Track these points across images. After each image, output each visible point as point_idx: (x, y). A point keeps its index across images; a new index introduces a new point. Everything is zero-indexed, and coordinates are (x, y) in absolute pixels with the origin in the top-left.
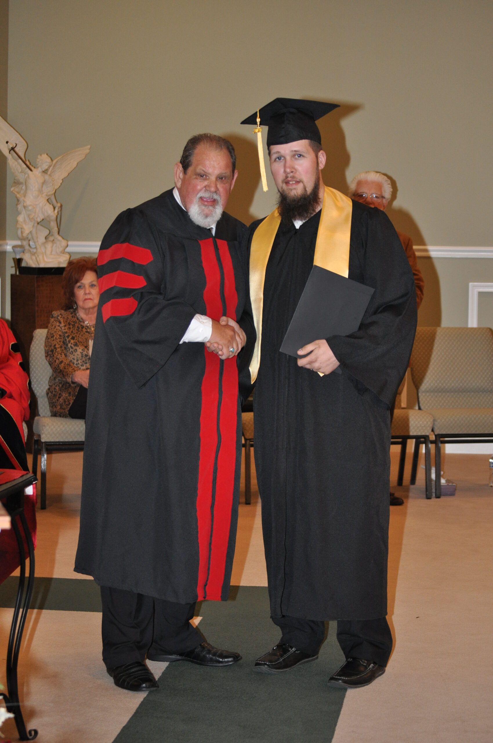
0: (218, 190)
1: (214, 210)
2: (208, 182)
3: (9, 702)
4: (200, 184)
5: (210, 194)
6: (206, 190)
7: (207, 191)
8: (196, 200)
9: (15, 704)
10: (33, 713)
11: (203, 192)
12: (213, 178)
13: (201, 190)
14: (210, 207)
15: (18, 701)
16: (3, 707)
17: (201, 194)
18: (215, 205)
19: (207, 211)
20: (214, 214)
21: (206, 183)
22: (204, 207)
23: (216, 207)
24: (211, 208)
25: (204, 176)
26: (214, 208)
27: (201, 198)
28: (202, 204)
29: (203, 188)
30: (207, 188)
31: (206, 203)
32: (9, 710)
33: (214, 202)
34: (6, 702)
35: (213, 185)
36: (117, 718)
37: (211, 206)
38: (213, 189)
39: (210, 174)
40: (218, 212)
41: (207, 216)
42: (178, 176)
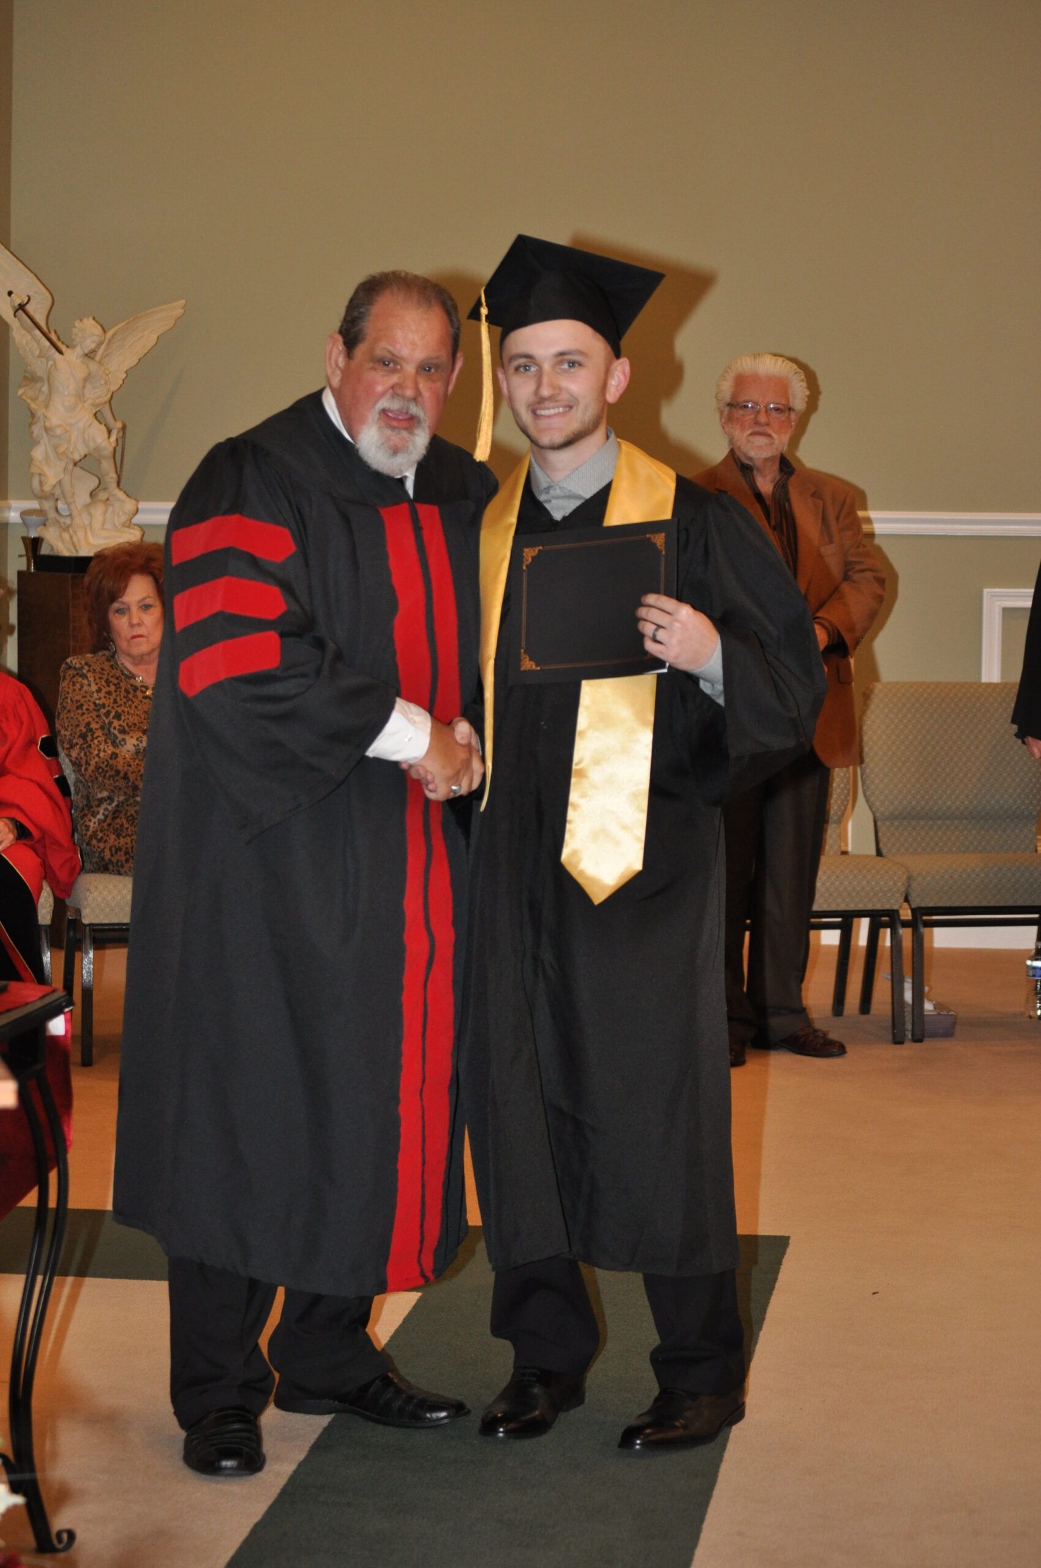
0: (420, 394)
1: (412, 437)
2: (399, 378)
3: (15, 1473)
4: (382, 381)
5: (401, 404)
6: (395, 395)
7: (396, 397)
8: (373, 415)
9: (28, 1476)
10: (64, 1495)
11: (388, 398)
12: (410, 369)
13: (383, 394)
14: (403, 431)
15: (32, 1470)
17: (383, 403)
18: (412, 427)
19: (395, 438)
20: (411, 448)
21: (395, 379)
22: (389, 432)
23: (416, 431)
24: (405, 434)
25: (392, 365)
26: (411, 433)
27: (384, 412)
28: (386, 425)
29: (389, 390)
30: (395, 390)
31: (395, 424)
32: (14, 1489)
33: (411, 422)
35: (410, 384)
37: (406, 429)
38: (409, 393)
39: (403, 359)
40: (420, 441)
41: (395, 451)
42: (333, 362)
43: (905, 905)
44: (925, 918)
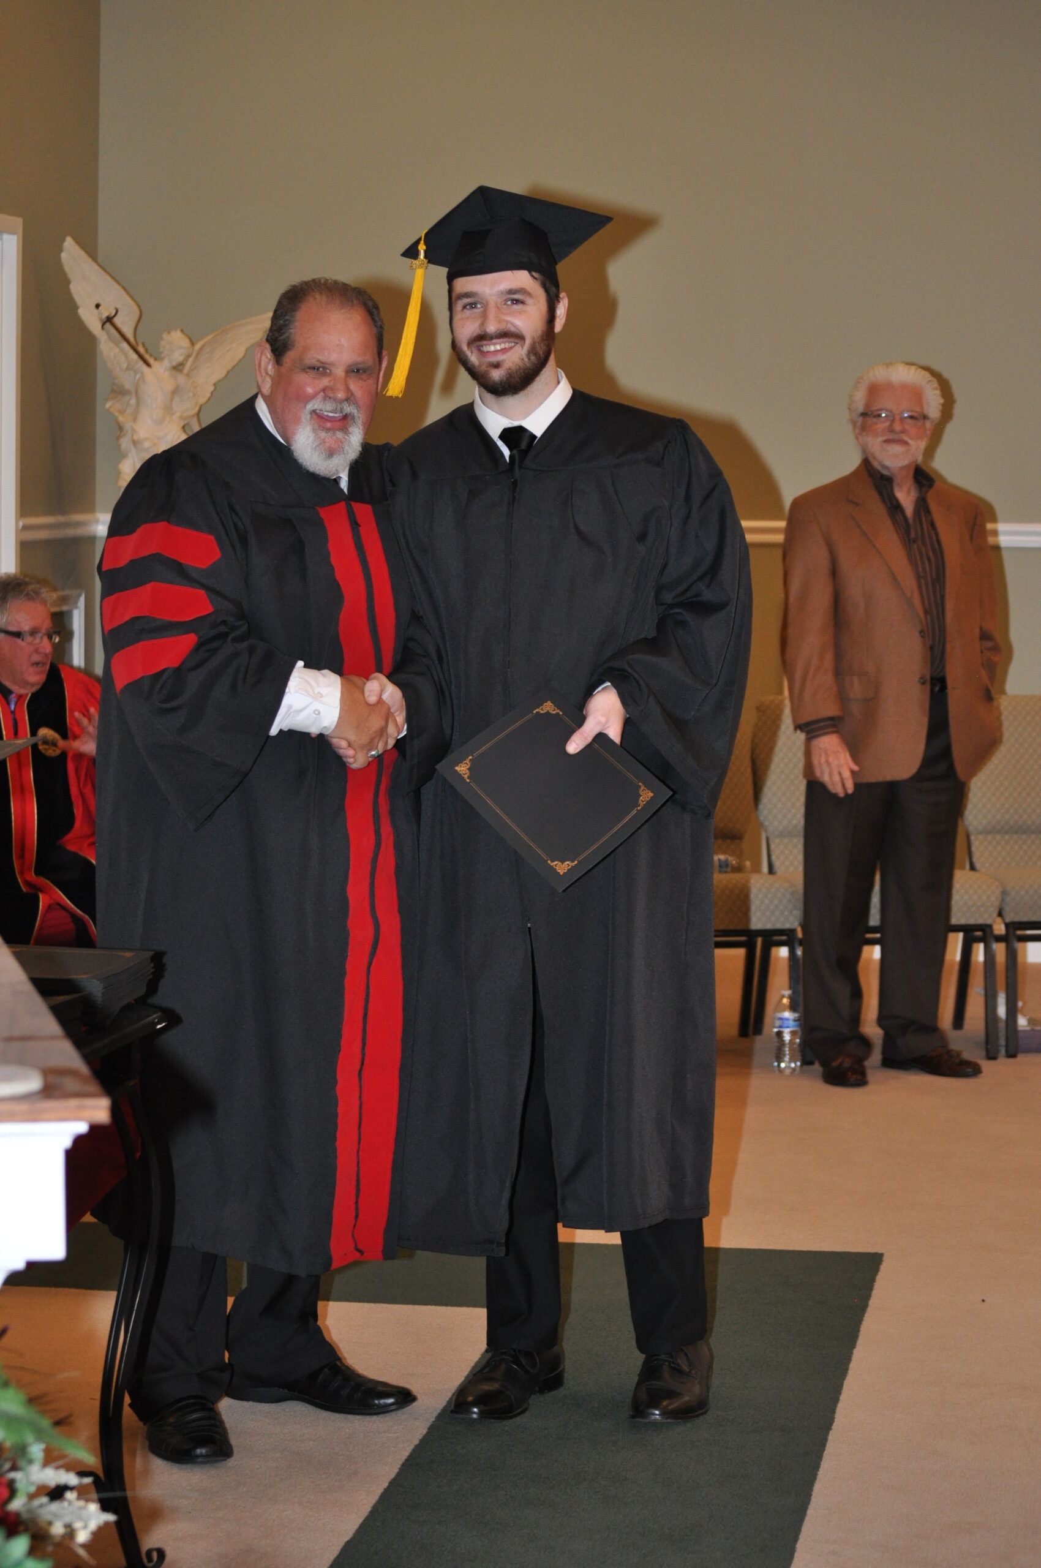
0: (352, 394)
1: (346, 437)
2: (330, 381)
3: (105, 1491)
5: (334, 405)
6: (326, 398)
7: (328, 398)
8: (305, 417)
9: (118, 1494)
10: (155, 1514)
11: (319, 400)
12: (340, 372)
13: (313, 397)
14: (337, 432)
15: (123, 1488)
16: (93, 1501)
17: (315, 405)
18: (347, 426)
19: (330, 439)
20: (347, 448)
21: (325, 382)
22: (323, 434)
23: (351, 429)
24: (339, 435)
25: (321, 369)
26: (346, 432)
27: (316, 413)
28: (320, 426)
29: (320, 392)
30: (327, 393)
31: (329, 425)
32: (105, 1507)
33: (345, 420)
34: (98, 1491)
35: (340, 386)
36: (333, 1524)
37: (340, 429)
38: (340, 395)
39: (332, 364)
40: (355, 440)
41: (331, 453)
42: (263, 371)
43: (999, 920)
44: (1019, 932)
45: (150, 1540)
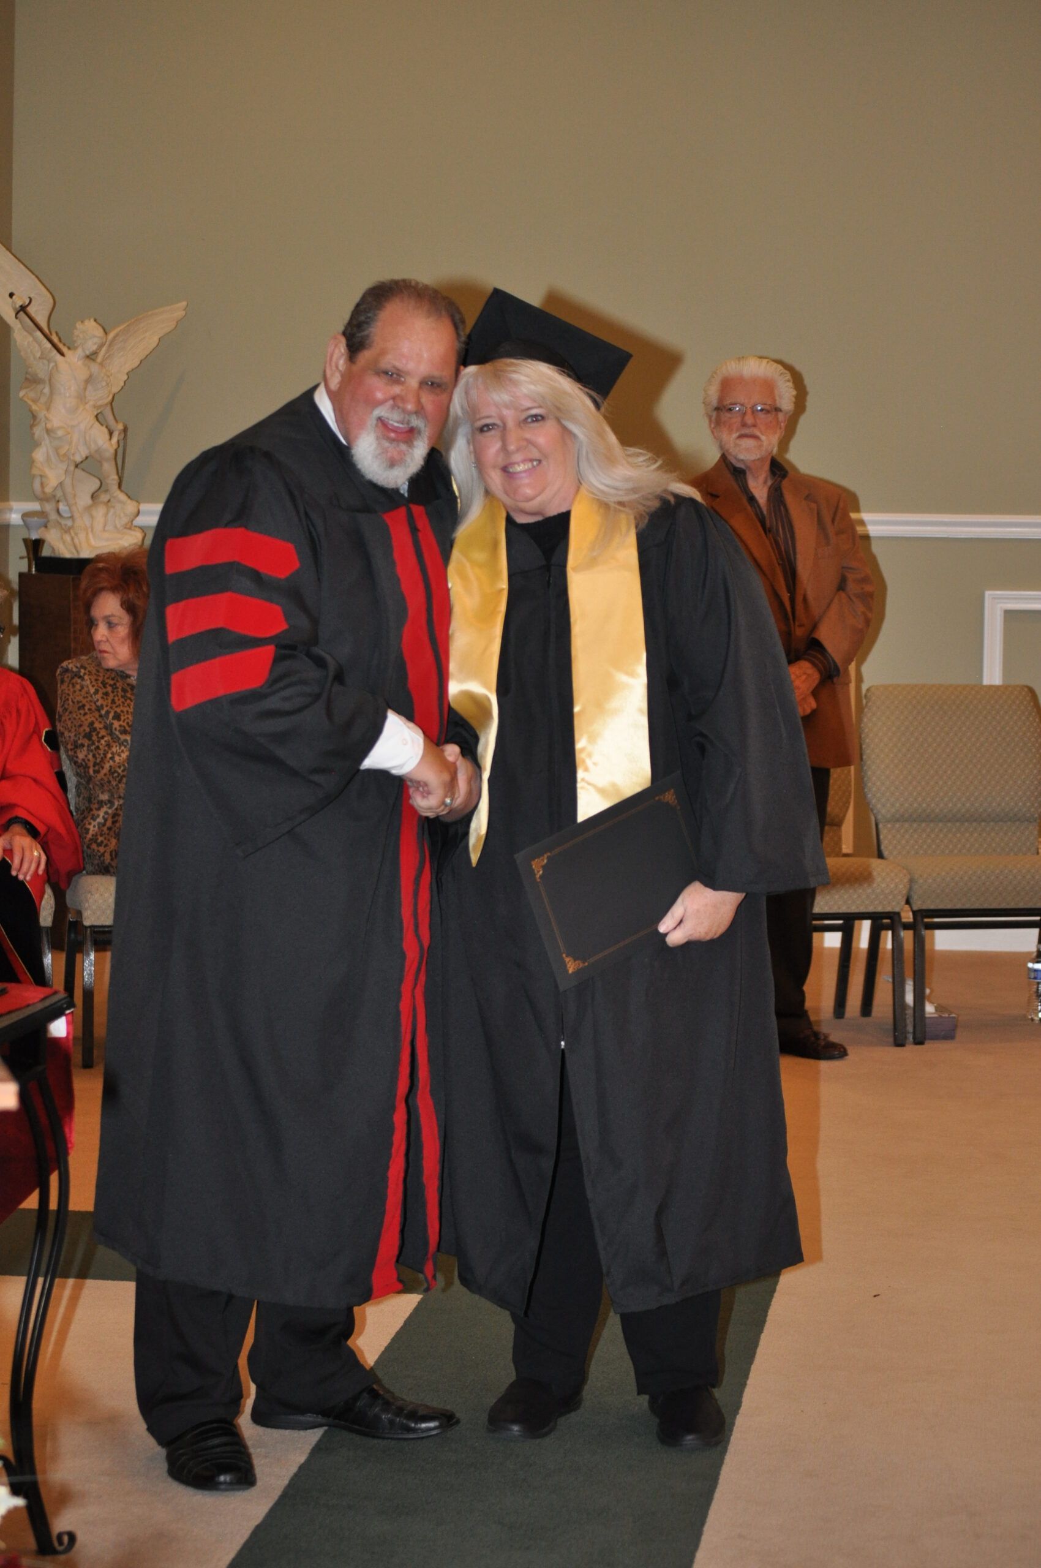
0: (423, 407)
1: (410, 449)
2: (402, 389)
3: (16, 1474)
4: (383, 390)
5: (402, 416)
6: (394, 406)
8: (371, 421)
9: (28, 1478)
10: (64, 1498)
11: (387, 407)
12: (413, 382)
13: (383, 402)
14: (402, 444)
15: (33, 1472)
16: (3, 1484)
17: (381, 412)
18: (412, 439)
19: (393, 450)
20: (409, 460)
21: (396, 389)
22: (386, 444)
23: (415, 442)
24: (403, 447)
25: (395, 377)
26: (410, 445)
27: (381, 422)
28: (384, 435)
29: (388, 399)
30: (396, 402)
31: (394, 435)
32: (17, 1494)
33: (411, 432)
34: (9, 1475)
35: (412, 397)
37: (404, 441)
38: (410, 406)
39: (407, 373)
40: (419, 453)
41: (392, 464)
42: (333, 365)
43: (907, 907)
44: (926, 920)
45: (61, 1523)
